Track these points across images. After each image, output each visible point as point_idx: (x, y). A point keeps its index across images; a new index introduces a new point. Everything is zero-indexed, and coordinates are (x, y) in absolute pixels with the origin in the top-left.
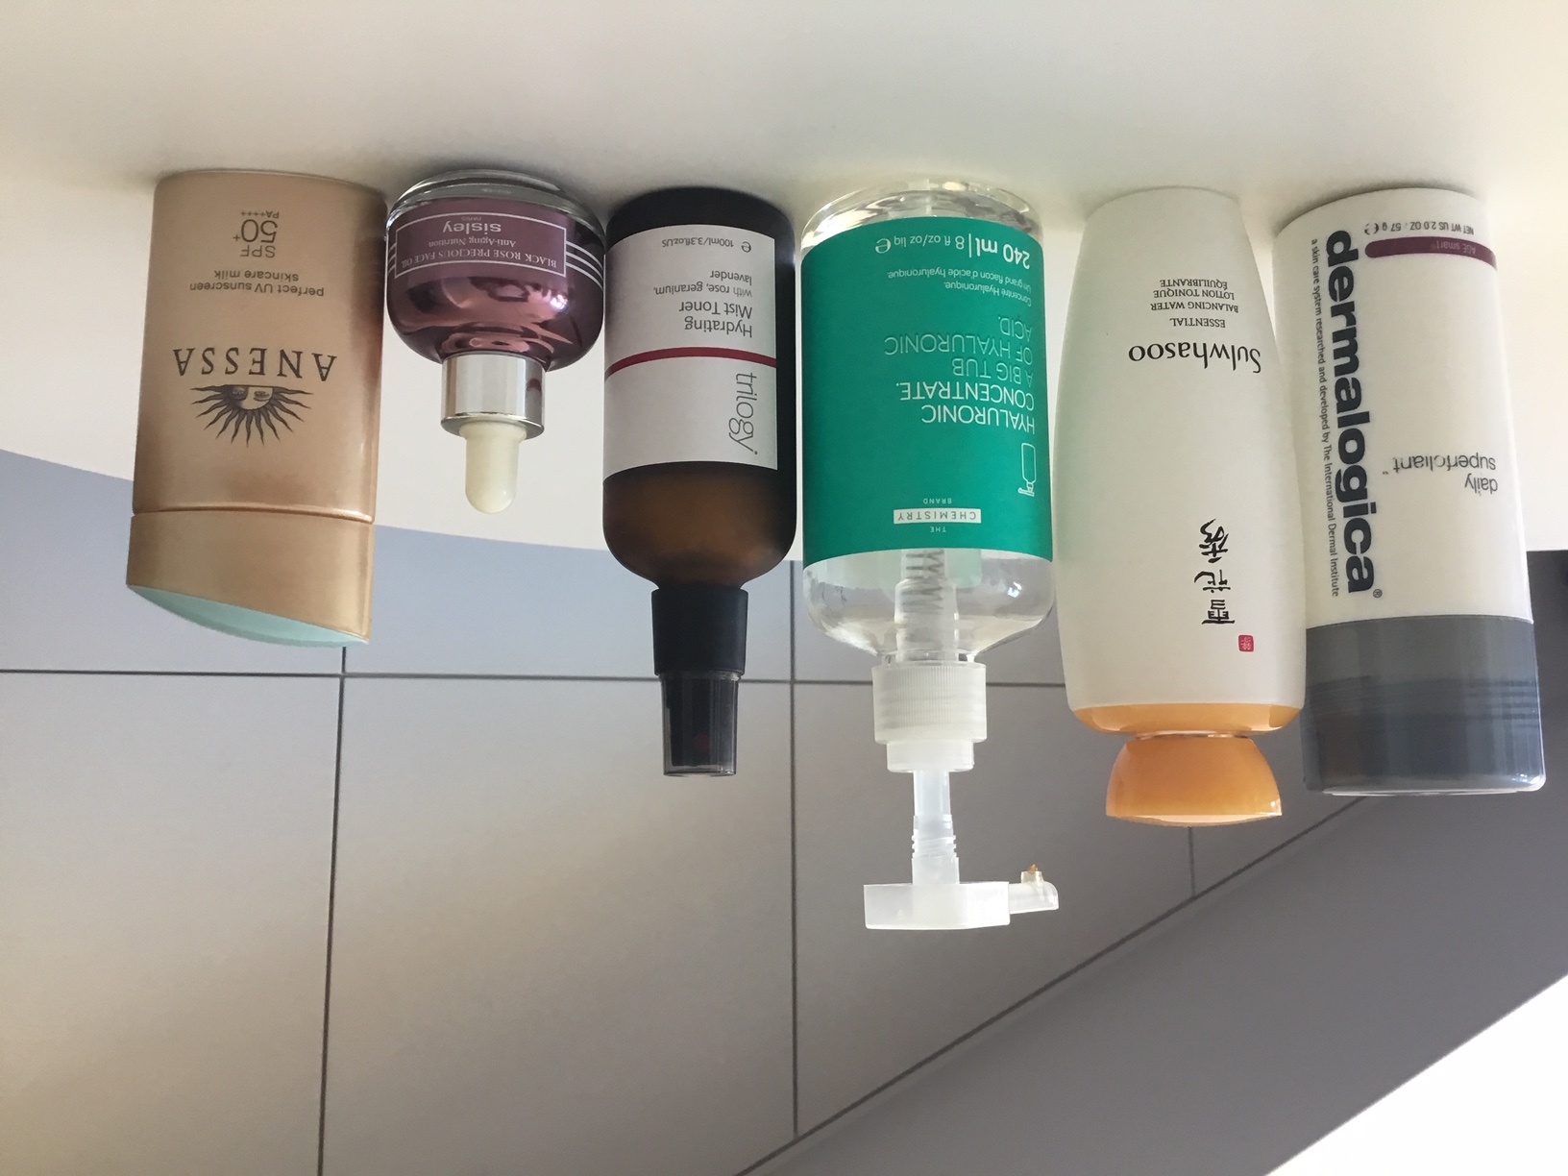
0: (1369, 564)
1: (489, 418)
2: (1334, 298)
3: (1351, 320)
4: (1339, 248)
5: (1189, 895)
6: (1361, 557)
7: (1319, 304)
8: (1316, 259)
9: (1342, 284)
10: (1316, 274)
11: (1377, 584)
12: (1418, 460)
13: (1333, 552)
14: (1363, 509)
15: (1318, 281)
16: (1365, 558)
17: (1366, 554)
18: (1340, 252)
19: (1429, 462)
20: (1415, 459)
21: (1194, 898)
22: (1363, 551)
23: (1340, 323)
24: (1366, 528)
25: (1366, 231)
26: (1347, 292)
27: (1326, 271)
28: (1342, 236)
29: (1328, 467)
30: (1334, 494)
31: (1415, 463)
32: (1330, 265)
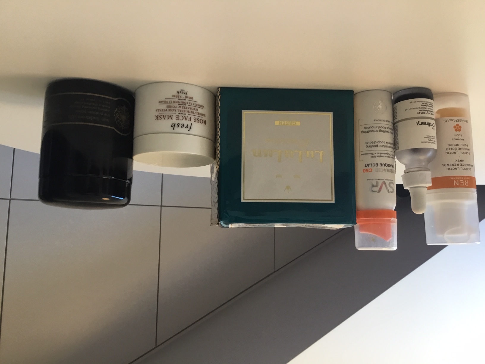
5: (273, 271)
21: (275, 272)
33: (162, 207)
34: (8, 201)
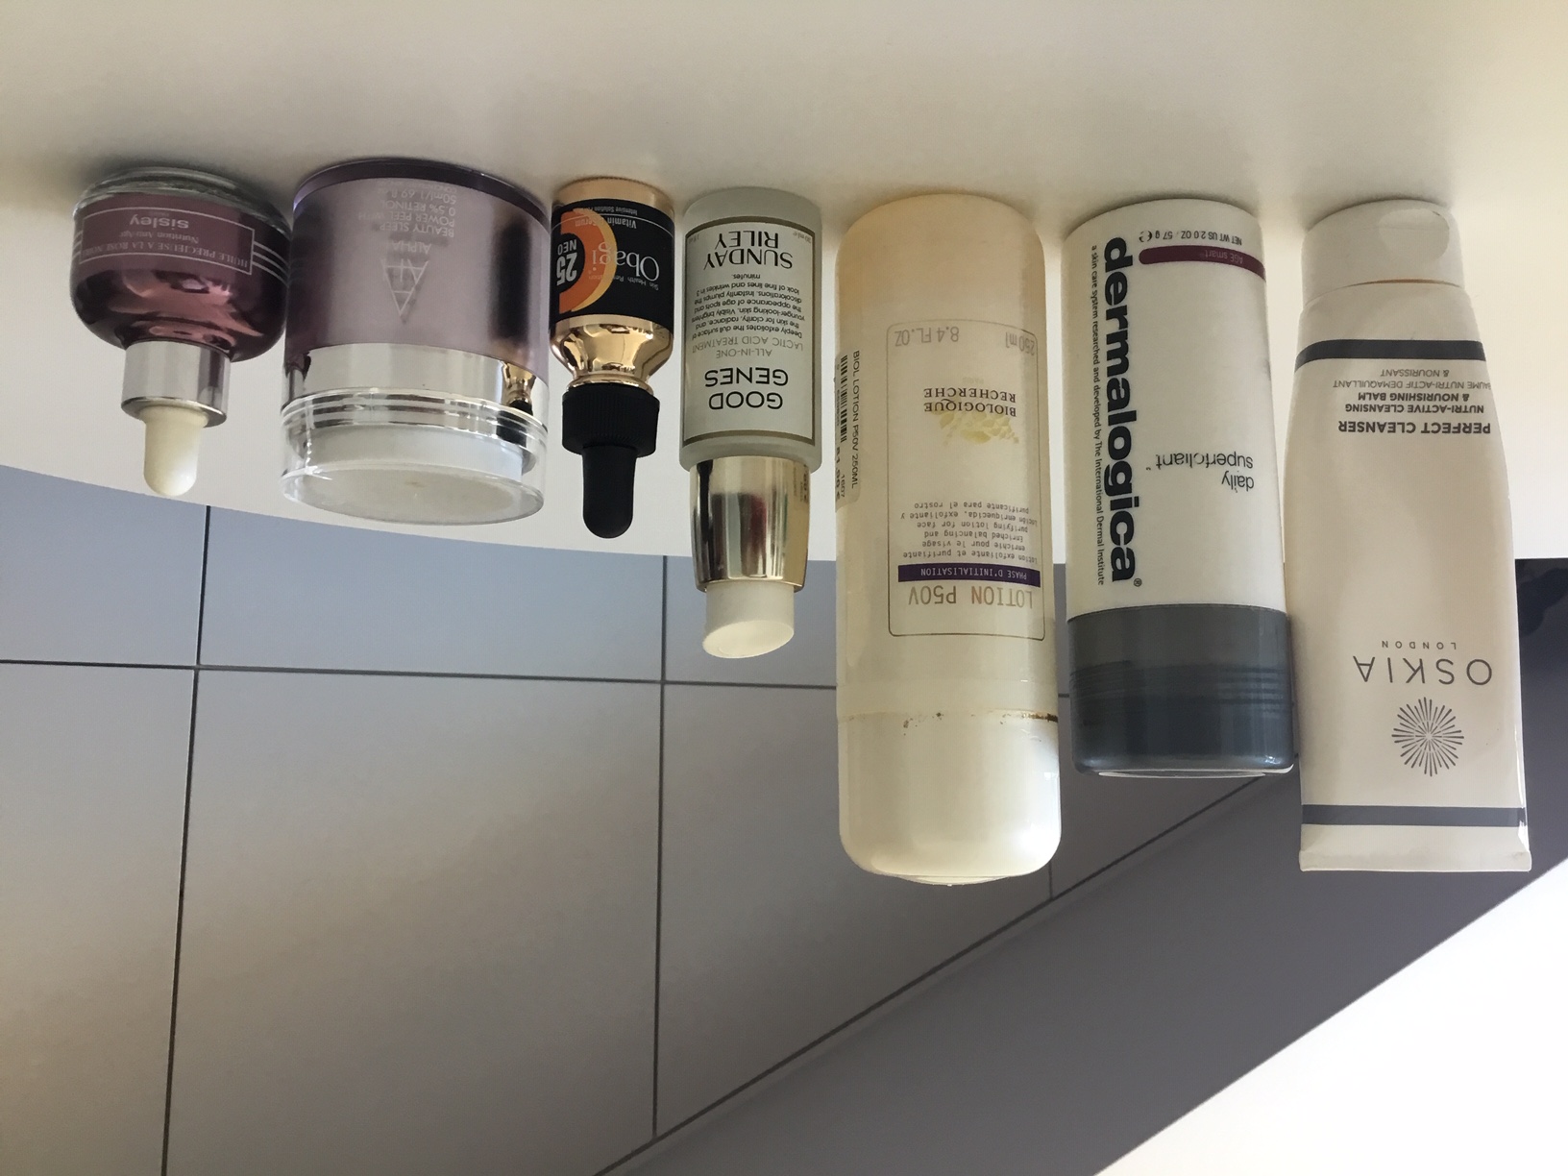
0: (1131, 553)
1: (169, 404)
2: (1109, 302)
3: (1124, 324)
4: (1115, 254)
5: (1046, 898)
6: (1124, 547)
7: (1096, 308)
8: (1095, 265)
9: (1117, 288)
10: (1094, 278)
11: (1137, 575)
12: (1179, 457)
13: (1100, 542)
14: (1127, 503)
15: (1096, 285)
16: (1128, 549)
17: (1129, 545)
18: (1116, 258)
19: (1189, 459)
20: (1176, 456)
22: (1126, 543)
23: (1113, 326)
24: (1129, 521)
25: (1140, 239)
26: (1121, 297)
27: (1103, 277)
28: (1118, 243)
29: (1098, 462)
30: (1103, 487)
31: (1176, 460)
32: (1107, 270)
33: (667, 688)
34: (193, 672)
